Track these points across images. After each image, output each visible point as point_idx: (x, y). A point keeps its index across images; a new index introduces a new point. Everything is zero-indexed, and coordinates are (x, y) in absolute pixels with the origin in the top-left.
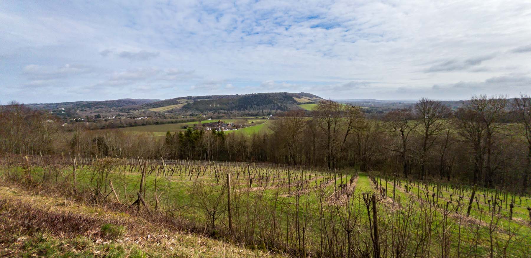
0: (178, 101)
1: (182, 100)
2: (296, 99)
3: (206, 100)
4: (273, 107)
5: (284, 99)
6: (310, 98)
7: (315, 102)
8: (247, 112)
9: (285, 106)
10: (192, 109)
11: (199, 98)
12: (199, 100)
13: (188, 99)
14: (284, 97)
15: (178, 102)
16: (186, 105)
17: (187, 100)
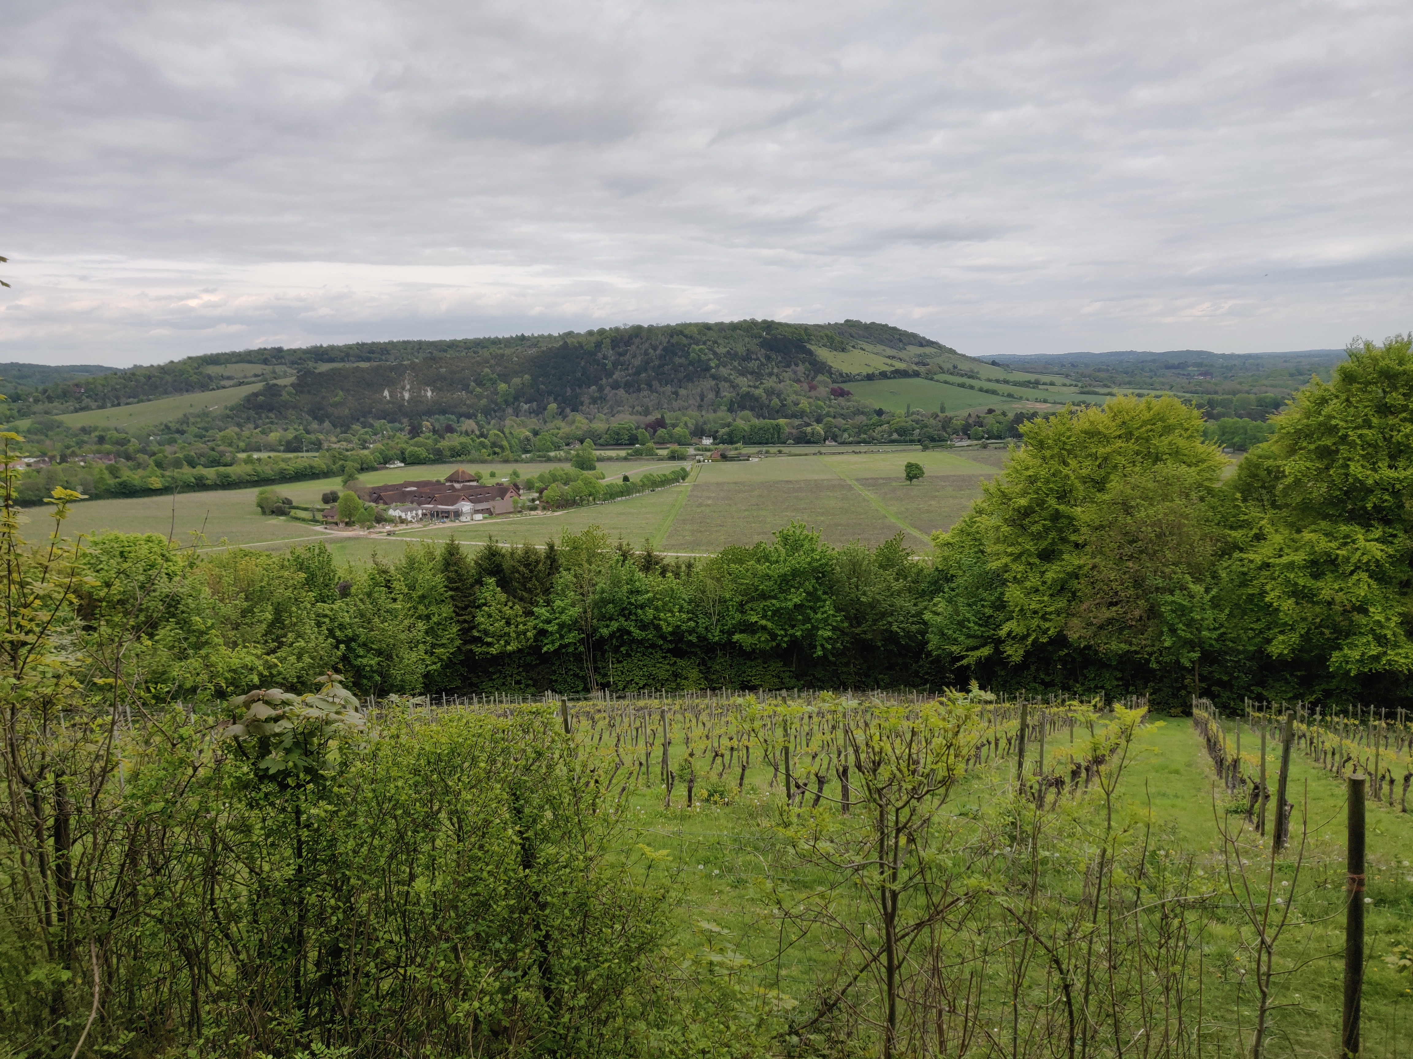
0: (212, 370)
1: (231, 369)
2: (823, 354)
3: (363, 365)
4: (711, 396)
5: (768, 358)
6: (890, 352)
7: (922, 369)
8: (580, 422)
9: (770, 392)
10: (291, 413)
11: (319, 354)
12: (324, 367)
13: (265, 362)
14: (766, 344)
15: (210, 377)
16: (256, 395)
17: (258, 368)
